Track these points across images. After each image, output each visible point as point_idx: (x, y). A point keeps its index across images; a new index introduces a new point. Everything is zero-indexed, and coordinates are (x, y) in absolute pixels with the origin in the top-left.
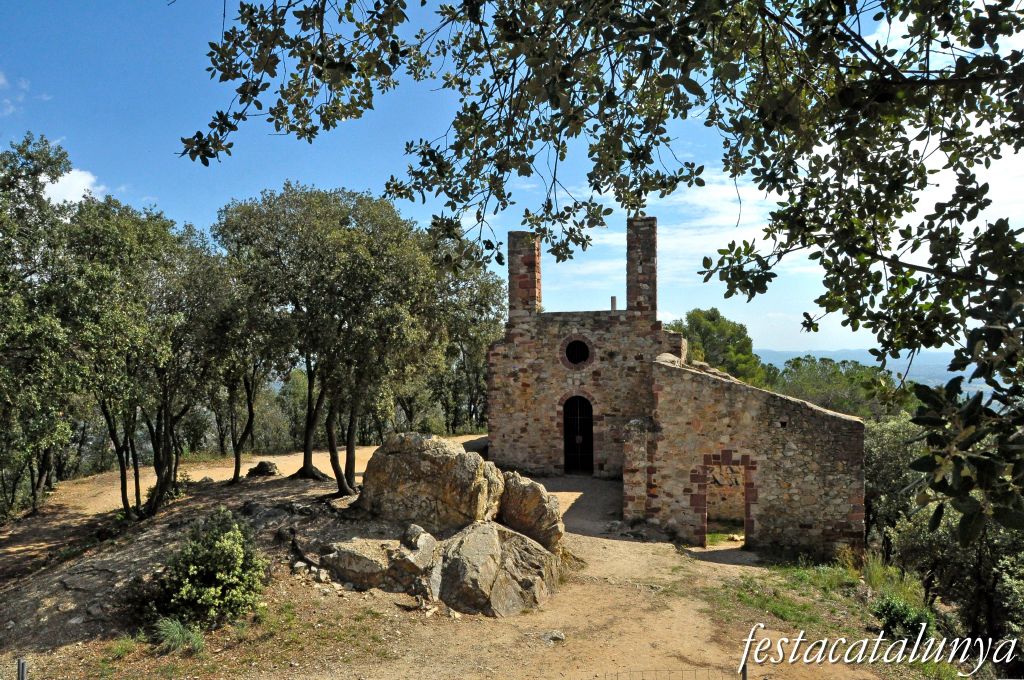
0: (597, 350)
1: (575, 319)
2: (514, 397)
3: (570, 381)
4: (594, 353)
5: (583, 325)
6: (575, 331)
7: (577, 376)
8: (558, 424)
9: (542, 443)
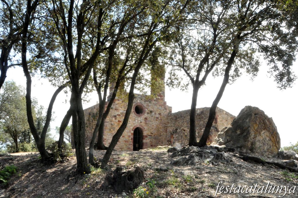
0: (146, 110)
1: (138, 96)
2: (114, 126)
3: (137, 121)
4: (145, 111)
5: (142, 99)
6: (139, 101)
7: (139, 119)
8: (131, 138)
9: (125, 147)
